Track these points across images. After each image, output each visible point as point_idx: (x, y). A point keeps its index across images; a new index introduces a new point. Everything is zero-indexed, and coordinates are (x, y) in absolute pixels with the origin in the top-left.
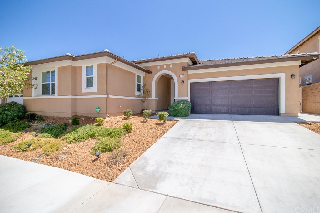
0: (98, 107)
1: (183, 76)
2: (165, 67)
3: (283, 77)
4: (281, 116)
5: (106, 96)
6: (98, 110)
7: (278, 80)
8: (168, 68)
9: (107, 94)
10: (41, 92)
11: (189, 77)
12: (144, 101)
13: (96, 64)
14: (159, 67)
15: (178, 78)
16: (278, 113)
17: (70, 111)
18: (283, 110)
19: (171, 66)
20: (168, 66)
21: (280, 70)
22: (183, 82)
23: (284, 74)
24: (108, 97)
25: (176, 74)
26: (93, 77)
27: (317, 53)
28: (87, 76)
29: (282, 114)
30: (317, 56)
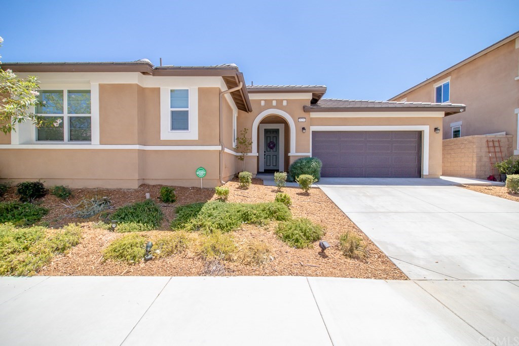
0: (201, 168)
1: (303, 120)
2: (274, 103)
3: (426, 129)
4: (423, 178)
5: (219, 148)
6: (201, 173)
7: (420, 134)
8: (279, 105)
9: (220, 143)
10: (34, 135)
11: (313, 122)
12: (241, 158)
13: (197, 87)
14: (263, 103)
15: (296, 123)
16: (419, 174)
17: (136, 177)
18: (426, 171)
19: (285, 103)
20: (280, 102)
21: (423, 121)
22: (303, 129)
23: (428, 126)
24: (223, 149)
25: (293, 117)
26: (187, 112)
27: (463, 105)
28: (171, 107)
29: (424, 177)
30: (464, 108)
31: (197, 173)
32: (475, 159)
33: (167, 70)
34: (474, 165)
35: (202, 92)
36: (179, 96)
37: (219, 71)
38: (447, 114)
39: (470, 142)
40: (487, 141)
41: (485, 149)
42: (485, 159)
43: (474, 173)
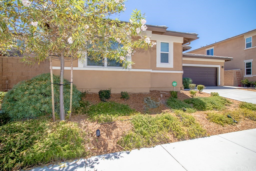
0: (174, 82)
3: (219, 67)
7: (217, 69)
13: (173, 42)
16: (217, 85)
18: (219, 83)
21: (218, 63)
26: (168, 54)
27: (232, 58)
28: (161, 51)
29: (219, 86)
30: (232, 59)
31: (173, 84)
32: (233, 79)
33: (169, 33)
34: (233, 81)
35: (175, 45)
36: (165, 46)
37: (191, 35)
38: (225, 61)
39: (231, 72)
40: (237, 72)
41: (236, 75)
42: (236, 79)
43: (233, 84)
